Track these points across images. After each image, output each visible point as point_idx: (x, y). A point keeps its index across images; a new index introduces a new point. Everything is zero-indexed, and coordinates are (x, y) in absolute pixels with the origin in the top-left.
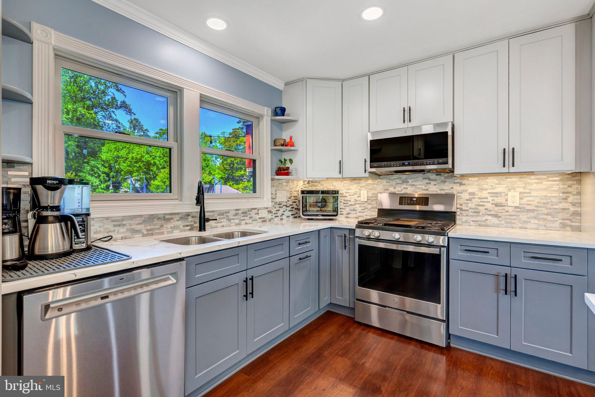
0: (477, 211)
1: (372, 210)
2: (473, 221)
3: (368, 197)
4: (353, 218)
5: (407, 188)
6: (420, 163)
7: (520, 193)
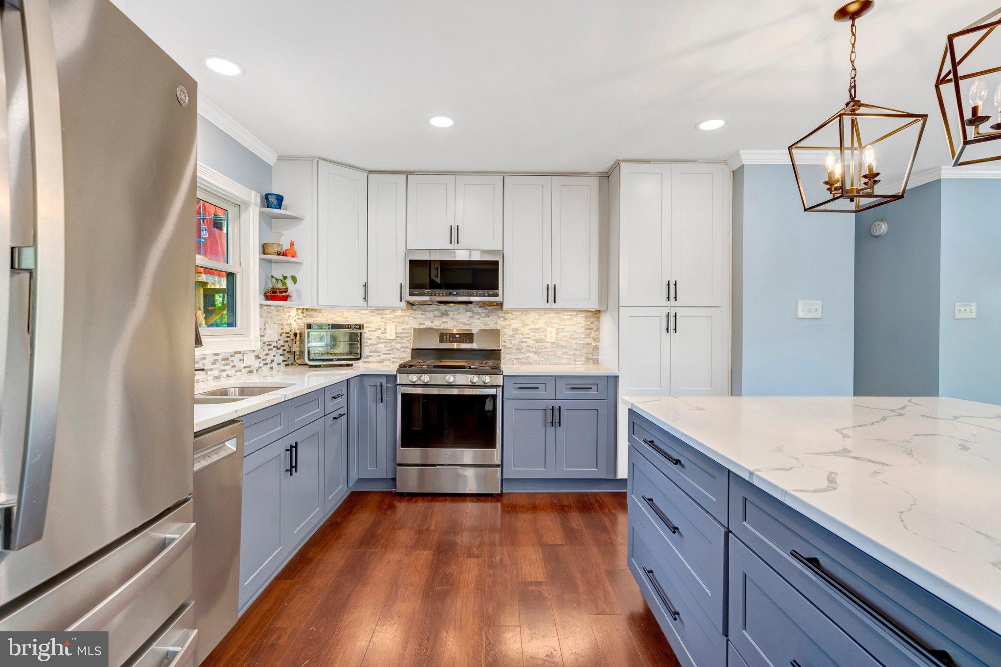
0: (520, 348)
1: (402, 350)
2: (515, 359)
3: (396, 333)
4: (375, 362)
5: (447, 322)
6: (470, 294)
7: (557, 329)
